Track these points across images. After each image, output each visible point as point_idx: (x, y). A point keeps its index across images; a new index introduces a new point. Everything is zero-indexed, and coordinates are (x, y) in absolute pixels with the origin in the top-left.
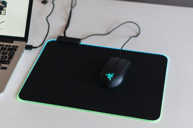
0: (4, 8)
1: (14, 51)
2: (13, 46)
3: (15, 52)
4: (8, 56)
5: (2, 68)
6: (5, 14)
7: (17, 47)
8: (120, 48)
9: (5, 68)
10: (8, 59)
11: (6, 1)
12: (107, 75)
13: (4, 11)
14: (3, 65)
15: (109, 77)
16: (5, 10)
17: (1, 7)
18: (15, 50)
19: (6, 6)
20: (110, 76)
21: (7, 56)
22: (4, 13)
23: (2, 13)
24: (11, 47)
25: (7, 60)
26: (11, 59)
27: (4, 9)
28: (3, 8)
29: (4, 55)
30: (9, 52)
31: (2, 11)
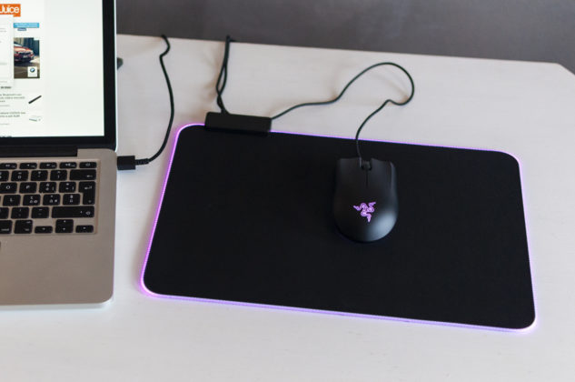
0: (33, 59)
1: (90, 178)
2: (83, 165)
3: (96, 181)
4: (81, 194)
5: (80, 229)
6: (38, 77)
7: (94, 165)
8: (353, 137)
9: (89, 229)
10: (84, 203)
11: (35, 39)
12: (358, 208)
13: (36, 68)
14: (78, 222)
15: (364, 214)
16: (38, 65)
17: (25, 57)
18: (93, 174)
19: (37, 53)
20: (366, 210)
21: (78, 195)
22: (35, 74)
23: (30, 74)
24: (78, 168)
25: (81, 204)
26: (93, 202)
27: (32, 61)
28: (30, 59)
29: (68, 191)
30: (77, 182)
31: (29, 68)
